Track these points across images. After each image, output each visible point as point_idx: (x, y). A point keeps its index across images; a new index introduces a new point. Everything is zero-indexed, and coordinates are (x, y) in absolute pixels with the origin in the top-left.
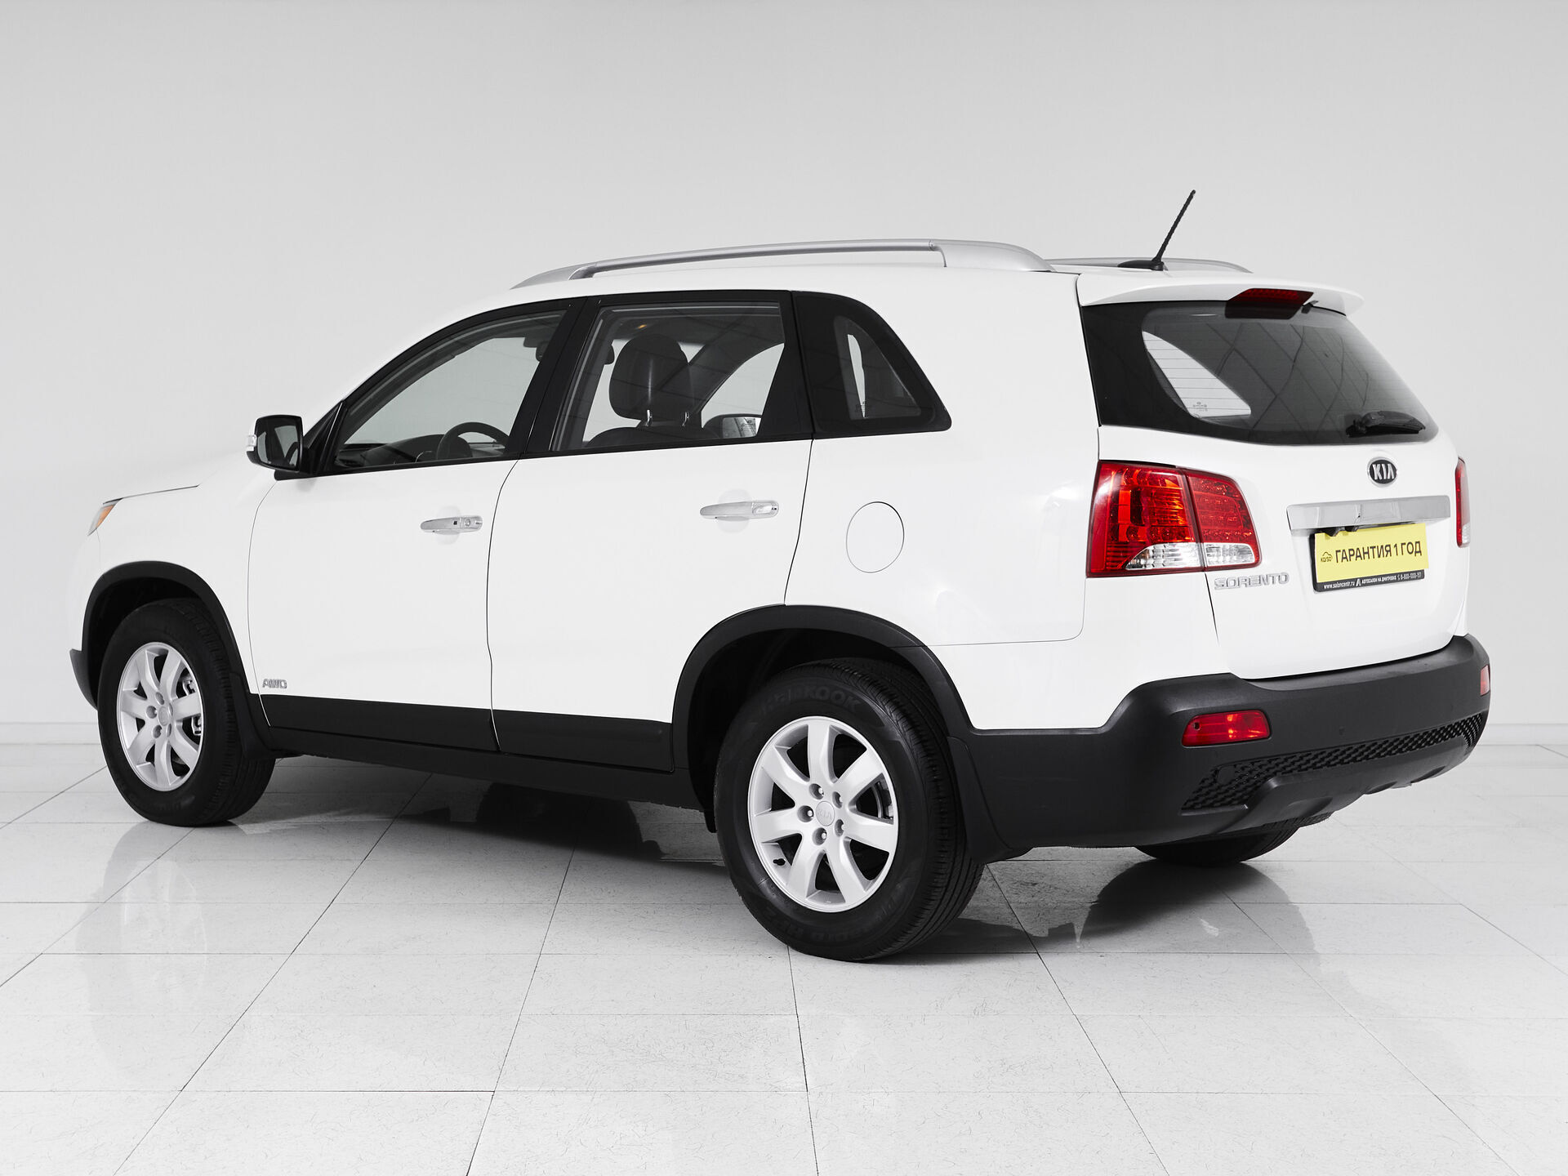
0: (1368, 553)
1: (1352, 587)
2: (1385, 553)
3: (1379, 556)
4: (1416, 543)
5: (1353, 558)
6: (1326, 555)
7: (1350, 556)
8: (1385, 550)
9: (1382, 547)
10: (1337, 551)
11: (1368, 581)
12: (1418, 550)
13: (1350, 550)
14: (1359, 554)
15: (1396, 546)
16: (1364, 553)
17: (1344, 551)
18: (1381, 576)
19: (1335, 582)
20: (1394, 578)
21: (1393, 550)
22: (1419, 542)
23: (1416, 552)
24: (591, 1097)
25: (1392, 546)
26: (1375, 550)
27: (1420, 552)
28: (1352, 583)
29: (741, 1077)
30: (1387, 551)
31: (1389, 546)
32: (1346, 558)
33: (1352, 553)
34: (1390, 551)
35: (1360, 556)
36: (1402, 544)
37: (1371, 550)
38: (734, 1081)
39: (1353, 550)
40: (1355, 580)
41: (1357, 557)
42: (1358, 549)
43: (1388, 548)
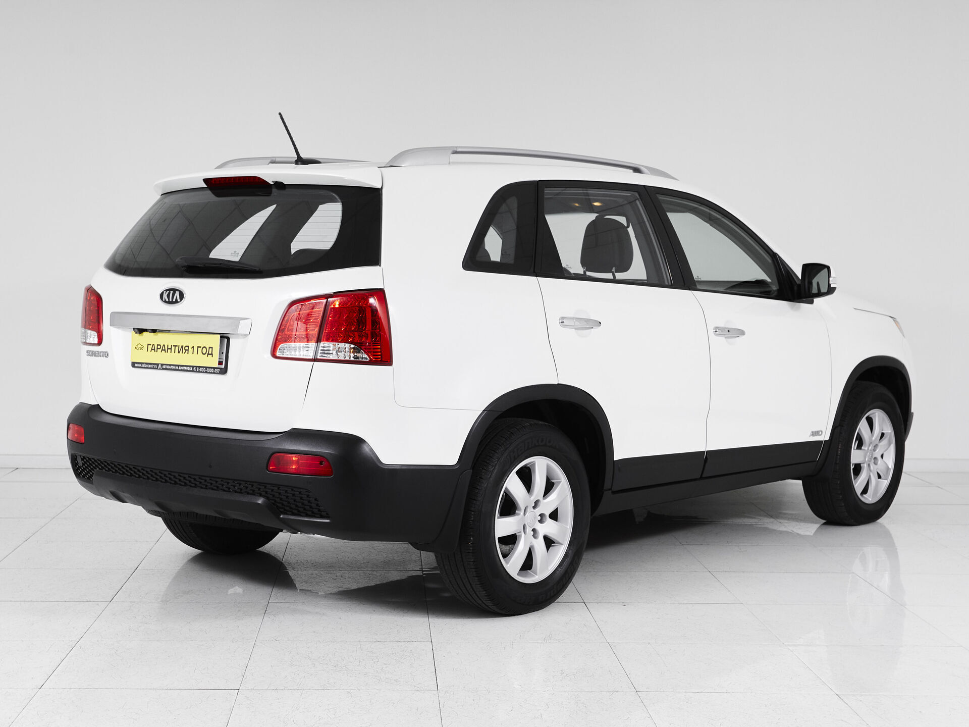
0: (171, 349)
1: (155, 368)
2: (184, 351)
3: (179, 352)
4: (210, 348)
5: (159, 351)
6: (139, 346)
7: (157, 348)
8: (184, 349)
9: (182, 346)
10: (148, 345)
11: (168, 367)
12: (210, 353)
13: (158, 345)
14: (164, 349)
15: (193, 347)
16: (168, 349)
17: (153, 345)
18: (179, 366)
19: (143, 363)
20: (191, 369)
21: (191, 350)
22: (212, 348)
23: (208, 354)
24: (300, 693)
25: (190, 348)
26: (177, 348)
27: (212, 354)
28: (155, 366)
29: (396, 681)
30: (186, 350)
31: (188, 347)
32: (154, 349)
33: (159, 347)
34: (188, 350)
35: (165, 350)
36: (198, 347)
37: (173, 348)
38: (391, 684)
39: (160, 345)
40: (158, 365)
41: (162, 350)
42: (164, 345)
43: (187, 348)
